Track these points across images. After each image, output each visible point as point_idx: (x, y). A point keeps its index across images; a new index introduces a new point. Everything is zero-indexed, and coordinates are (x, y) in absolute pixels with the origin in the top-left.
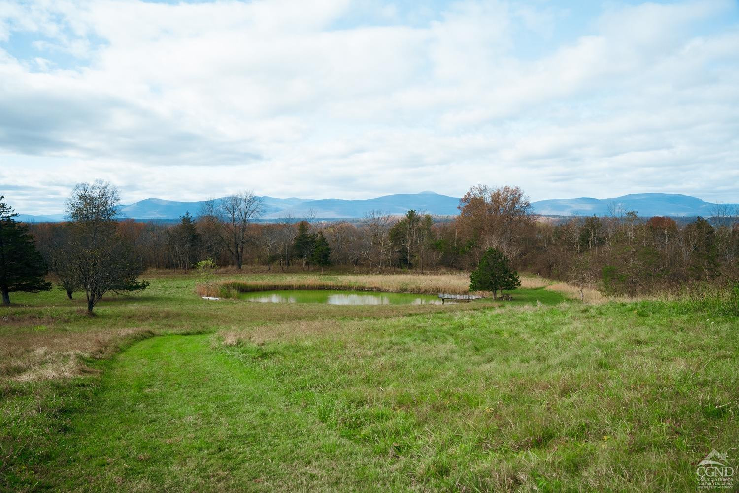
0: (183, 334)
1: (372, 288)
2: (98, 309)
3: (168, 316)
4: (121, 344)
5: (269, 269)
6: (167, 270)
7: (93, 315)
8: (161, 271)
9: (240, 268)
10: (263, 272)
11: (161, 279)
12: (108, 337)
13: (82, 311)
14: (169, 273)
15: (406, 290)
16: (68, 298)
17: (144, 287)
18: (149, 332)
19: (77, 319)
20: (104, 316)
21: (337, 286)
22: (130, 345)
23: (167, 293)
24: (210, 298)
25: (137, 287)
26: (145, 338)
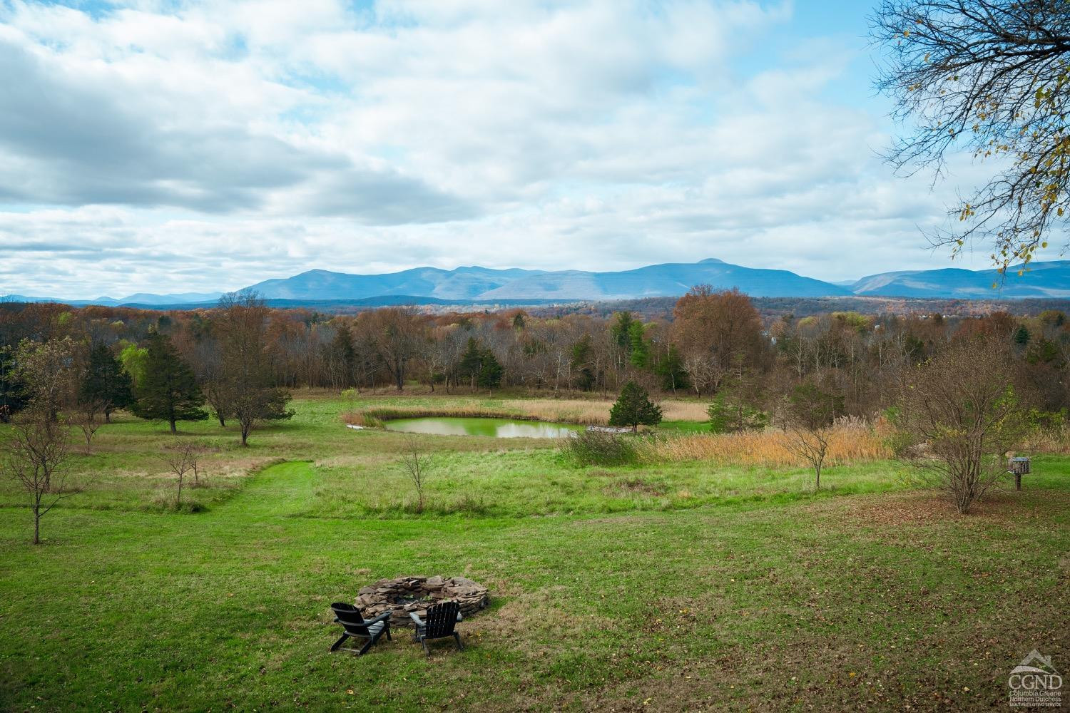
0: (307, 462)
1: (530, 417)
2: (251, 439)
3: (303, 447)
4: (264, 466)
5: (433, 391)
6: (322, 390)
7: (245, 445)
8: (314, 390)
9: (401, 389)
10: (425, 393)
11: (314, 401)
12: (257, 462)
13: (238, 442)
14: (322, 394)
15: (563, 420)
16: (221, 425)
17: (290, 415)
18: (283, 459)
19: (235, 449)
20: (255, 447)
21: (495, 414)
22: (270, 467)
23: (314, 420)
24: (354, 427)
25: (284, 416)
26: (280, 463)
